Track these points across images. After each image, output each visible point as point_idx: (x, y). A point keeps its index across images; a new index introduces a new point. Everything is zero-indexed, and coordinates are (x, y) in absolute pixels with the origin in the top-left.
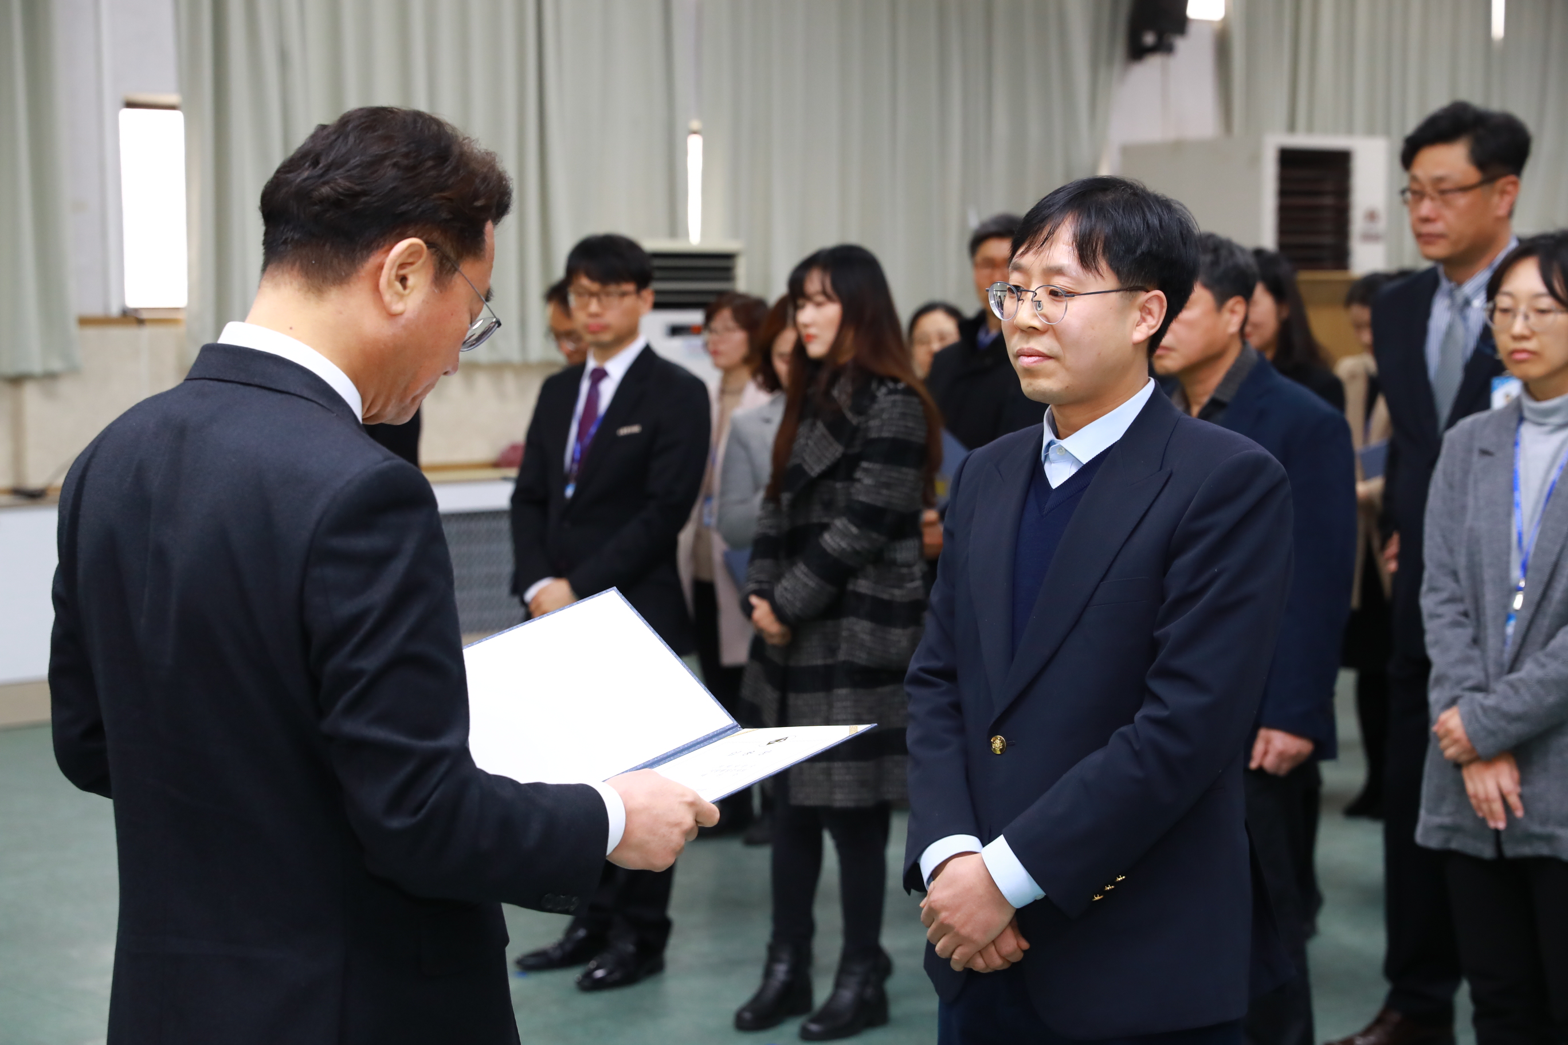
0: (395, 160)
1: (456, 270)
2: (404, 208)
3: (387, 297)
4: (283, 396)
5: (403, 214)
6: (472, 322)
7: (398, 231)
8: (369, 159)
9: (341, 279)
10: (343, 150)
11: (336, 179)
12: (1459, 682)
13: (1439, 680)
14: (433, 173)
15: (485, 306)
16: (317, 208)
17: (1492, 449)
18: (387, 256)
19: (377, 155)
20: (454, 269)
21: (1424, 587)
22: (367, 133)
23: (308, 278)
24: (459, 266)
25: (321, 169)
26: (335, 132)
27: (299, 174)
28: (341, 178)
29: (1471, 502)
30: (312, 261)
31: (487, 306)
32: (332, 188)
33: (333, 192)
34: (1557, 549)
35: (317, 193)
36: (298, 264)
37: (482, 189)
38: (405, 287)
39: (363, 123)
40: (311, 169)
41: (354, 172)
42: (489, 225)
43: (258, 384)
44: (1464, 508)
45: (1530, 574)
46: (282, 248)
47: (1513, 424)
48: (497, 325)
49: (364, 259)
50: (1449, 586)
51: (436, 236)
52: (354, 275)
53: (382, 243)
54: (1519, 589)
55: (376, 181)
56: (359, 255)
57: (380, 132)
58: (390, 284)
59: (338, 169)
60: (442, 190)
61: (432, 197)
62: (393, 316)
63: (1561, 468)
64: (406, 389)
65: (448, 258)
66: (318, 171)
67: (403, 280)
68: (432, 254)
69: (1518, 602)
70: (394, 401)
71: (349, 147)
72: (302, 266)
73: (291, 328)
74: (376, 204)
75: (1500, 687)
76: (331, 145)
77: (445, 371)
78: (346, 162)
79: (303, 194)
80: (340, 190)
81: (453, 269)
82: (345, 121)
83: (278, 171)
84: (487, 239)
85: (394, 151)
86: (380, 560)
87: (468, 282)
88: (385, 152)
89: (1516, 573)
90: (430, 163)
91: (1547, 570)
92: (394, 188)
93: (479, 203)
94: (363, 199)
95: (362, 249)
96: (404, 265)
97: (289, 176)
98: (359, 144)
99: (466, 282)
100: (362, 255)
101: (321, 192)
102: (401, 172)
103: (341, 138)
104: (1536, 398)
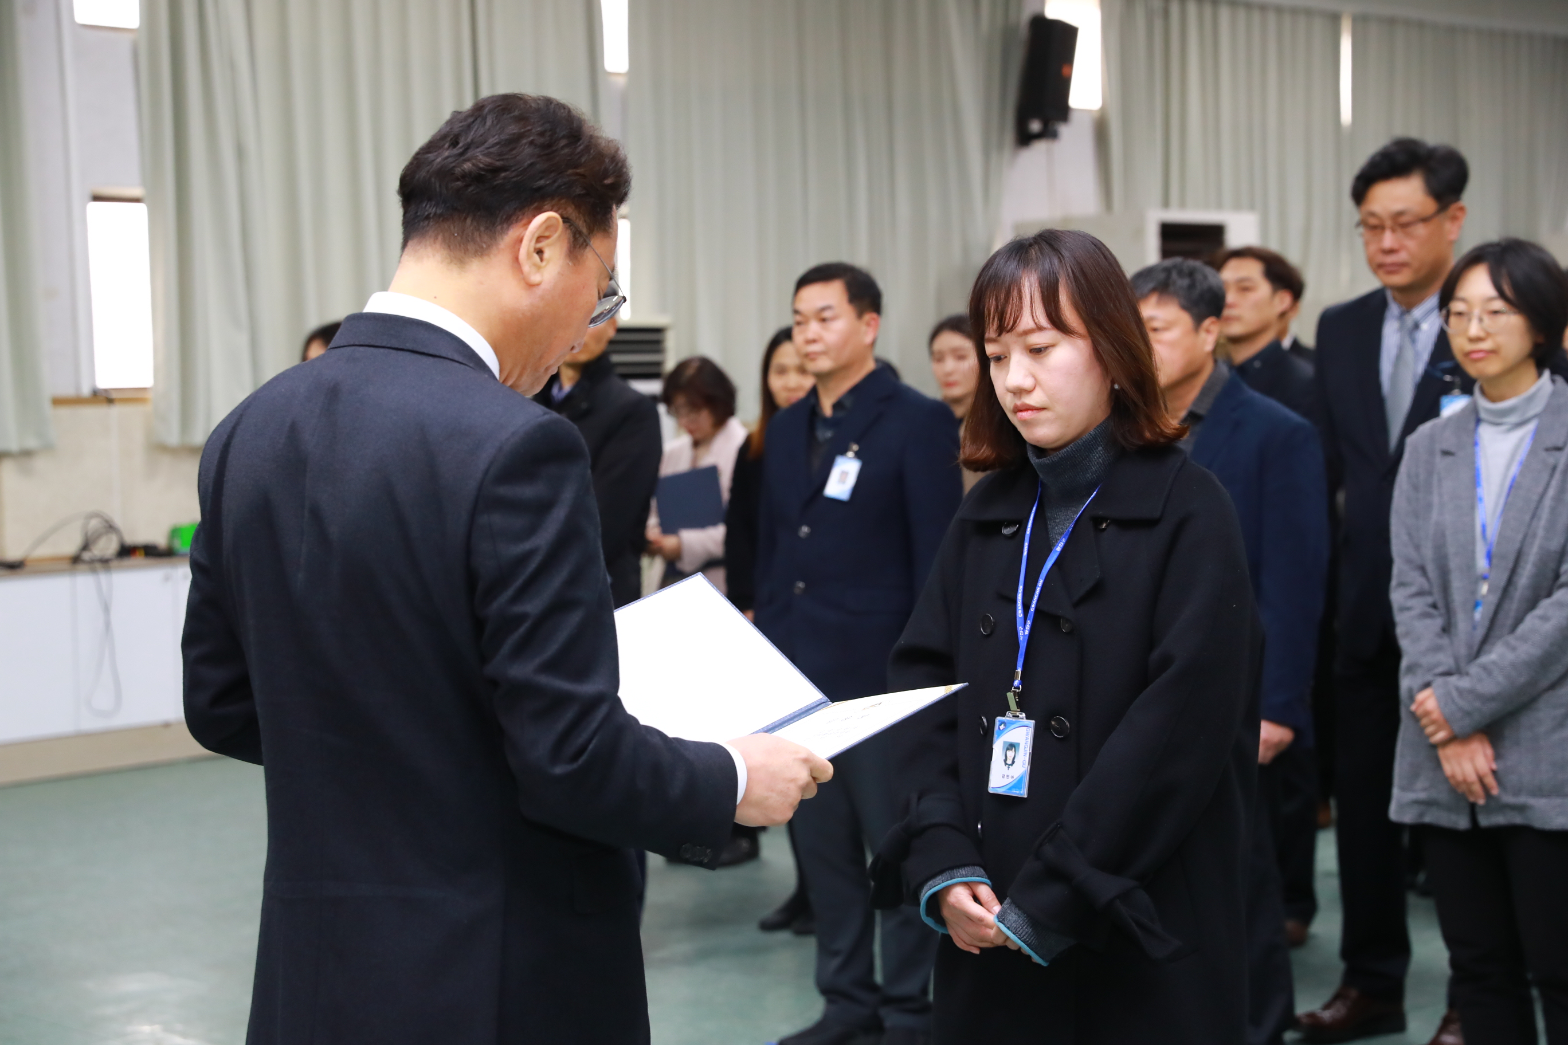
0: (531, 138)
1: (587, 245)
2: (542, 182)
3: (526, 268)
4: (436, 359)
5: (540, 188)
7: (536, 205)
8: (507, 137)
9: (482, 252)
10: (481, 131)
11: (477, 156)
12: (1430, 669)
13: (1411, 669)
14: (566, 151)
16: (459, 183)
17: (1453, 449)
18: (526, 229)
19: (514, 134)
20: (585, 244)
21: (1394, 582)
22: (503, 114)
23: (450, 250)
24: (590, 241)
25: (461, 148)
26: (472, 116)
27: (440, 153)
28: (484, 155)
29: (1435, 499)
30: (454, 235)
32: (473, 165)
33: (474, 168)
34: (1520, 537)
35: (459, 169)
36: (440, 237)
37: (611, 167)
38: (542, 260)
39: (499, 106)
40: (451, 148)
41: (492, 150)
43: (410, 348)
44: (1429, 506)
45: (1495, 561)
46: (426, 223)
47: (1472, 425)
48: (621, 301)
49: (504, 232)
50: (1419, 581)
51: (571, 211)
52: (494, 247)
53: (520, 217)
54: (1485, 578)
55: (516, 157)
56: (499, 228)
57: (516, 113)
58: (529, 256)
59: (478, 147)
60: (576, 167)
61: (566, 173)
62: (531, 286)
63: (1521, 463)
64: (541, 358)
65: (580, 233)
66: (456, 151)
67: (540, 252)
68: (567, 228)
69: (1484, 588)
70: (529, 370)
71: (487, 127)
72: (444, 240)
73: (435, 297)
74: (515, 179)
75: (1474, 669)
76: (469, 127)
78: (485, 142)
79: (445, 173)
80: (481, 165)
82: (480, 107)
83: (418, 154)
85: (529, 130)
86: (542, 508)
88: (523, 130)
89: (1482, 564)
90: (563, 142)
91: (1512, 558)
92: (532, 164)
93: (608, 181)
94: (503, 175)
95: (502, 223)
96: (541, 239)
97: (429, 155)
98: (497, 125)
99: (597, 257)
100: (502, 228)
101: (462, 168)
102: (536, 150)
103: (479, 120)
104: (1491, 399)
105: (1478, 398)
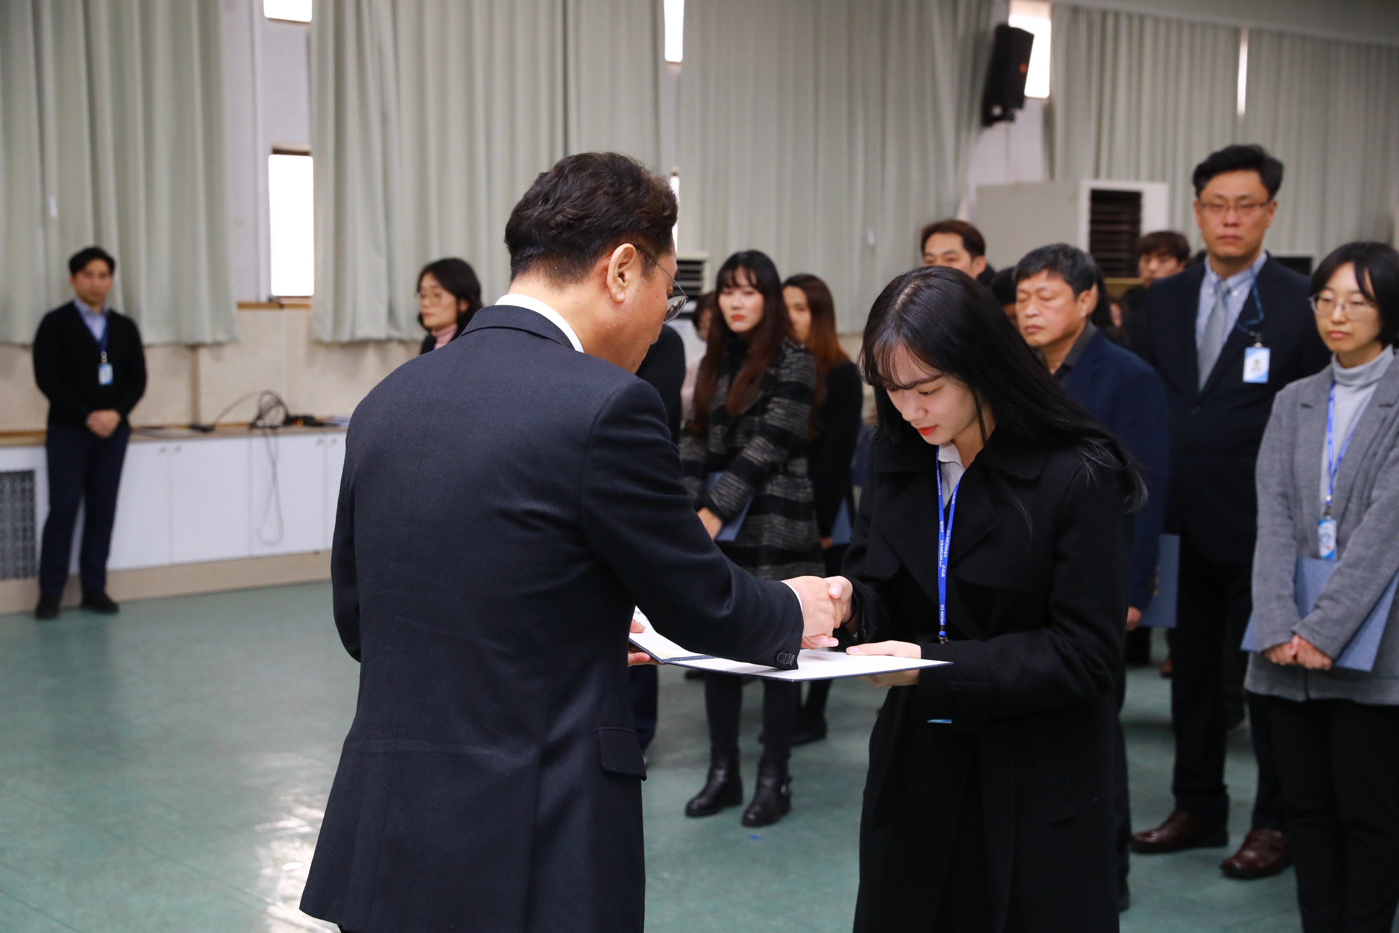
0: (605, 189)
2: (617, 222)
3: (612, 288)
7: (615, 240)
9: (577, 279)
10: (566, 188)
11: (565, 209)
16: (554, 231)
17: (1311, 404)
18: (610, 259)
19: (591, 188)
22: (580, 173)
23: (551, 278)
24: (657, 260)
25: (552, 203)
27: (535, 210)
30: (553, 268)
32: (563, 216)
33: (564, 219)
36: (542, 270)
37: (667, 202)
38: (623, 281)
39: (575, 166)
40: (543, 204)
41: (576, 203)
46: (526, 261)
49: (593, 263)
51: (643, 243)
52: (587, 275)
56: (588, 262)
58: (613, 278)
59: (565, 202)
61: (635, 213)
62: (617, 303)
63: (1361, 416)
65: (650, 256)
66: (550, 205)
67: (621, 275)
68: (640, 256)
71: (569, 185)
72: (545, 271)
74: (596, 224)
76: (555, 185)
78: (570, 197)
79: (541, 224)
81: (654, 263)
82: (561, 167)
85: (603, 183)
87: (665, 271)
88: (596, 185)
90: (629, 189)
92: (607, 211)
94: (587, 221)
95: (590, 258)
96: (622, 265)
98: (577, 181)
101: (555, 220)
104: (1344, 366)
105: (1335, 366)
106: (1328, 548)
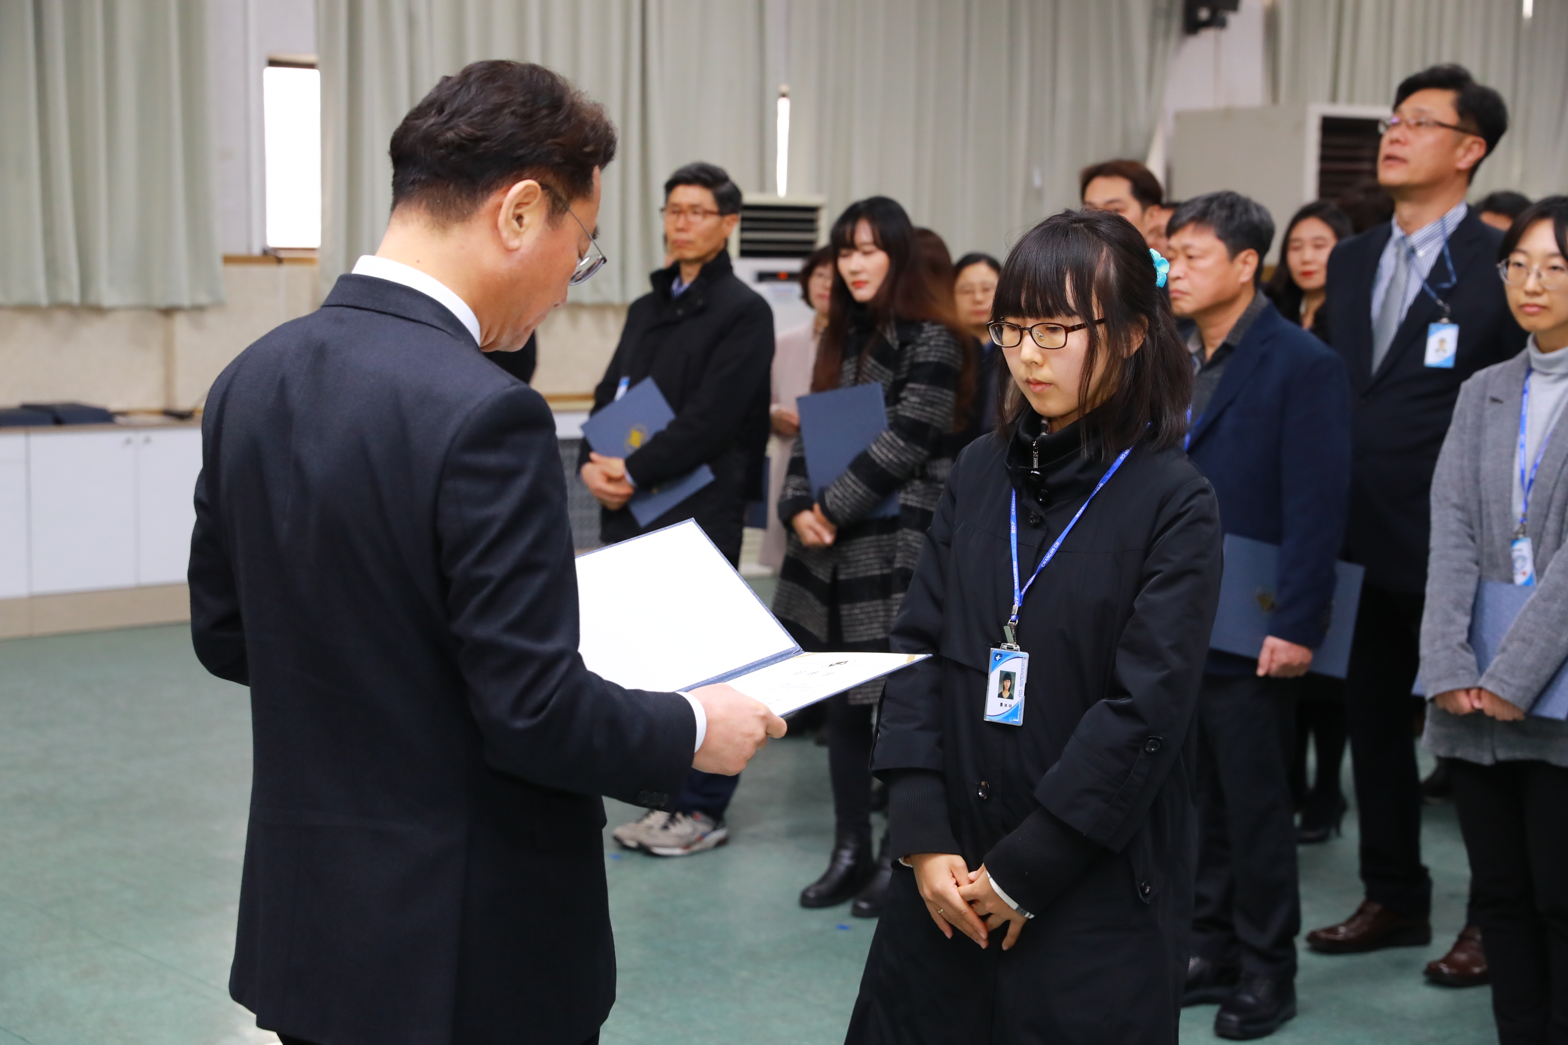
0: (513, 108)
1: (566, 210)
2: (521, 152)
3: (505, 234)
4: (412, 324)
5: (522, 157)
6: (581, 257)
7: (515, 173)
8: (490, 107)
9: (463, 217)
10: (466, 99)
11: (460, 125)
14: (546, 121)
15: (592, 243)
16: (442, 151)
17: (1501, 397)
18: (505, 196)
19: (497, 104)
22: (487, 84)
23: (433, 215)
24: (569, 206)
25: (446, 116)
26: (458, 83)
27: (426, 121)
28: (467, 124)
30: (437, 200)
31: (594, 243)
32: (456, 134)
33: (457, 137)
35: (442, 138)
36: (424, 202)
37: (591, 137)
38: (521, 225)
39: (484, 75)
40: (437, 115)
41: (475, 119)
42: (596, 170)
43: (392, 312)
46: (410, 188)
47: (1522, 374)
48: (603, 261)
49: (484, 198)
51: (550, 179)
52: (476, 214)
53: (500, 185)
55: (497, 127)
56: (479, 195)
57: (500, 83)
58: (507, 221)
59: (462, 116)
60: (555, 136)
61: (545, 143)
62: (509, 251)
64: (520, 319)
65: (560, 199)
66: (443, 118)
67: (519, 218)
68: (546, 195)
70: (509, 330)
71: (471, 96)
72: (428, 206)
73: (418, 262)
74: (495, 149)
76: (455, 94)
77: (556, 303)
78: (469, 110)
79: (429, 139)
80: (463, 135)
81: (564, 209)
82: (467, 73)
83: (407, 119)
84: (595, 181)
85: (512, 100)
86: (506, 475)
87: (578, 221)
88: (504, 101)
90: (545, 112)
92: (511, 134)
93: (587, 149)
94: (484, 144)
95: (482, 190)
96: (520, 205)
97: (417, 122)
98: (481, 93)
99: (576, 221)
100: (482, 195)
101: (445, 137)
102: (519, 119)
103: (464, 88)
104: (1542, 350)
105: (1531, 349)
106: (1524, 573)
